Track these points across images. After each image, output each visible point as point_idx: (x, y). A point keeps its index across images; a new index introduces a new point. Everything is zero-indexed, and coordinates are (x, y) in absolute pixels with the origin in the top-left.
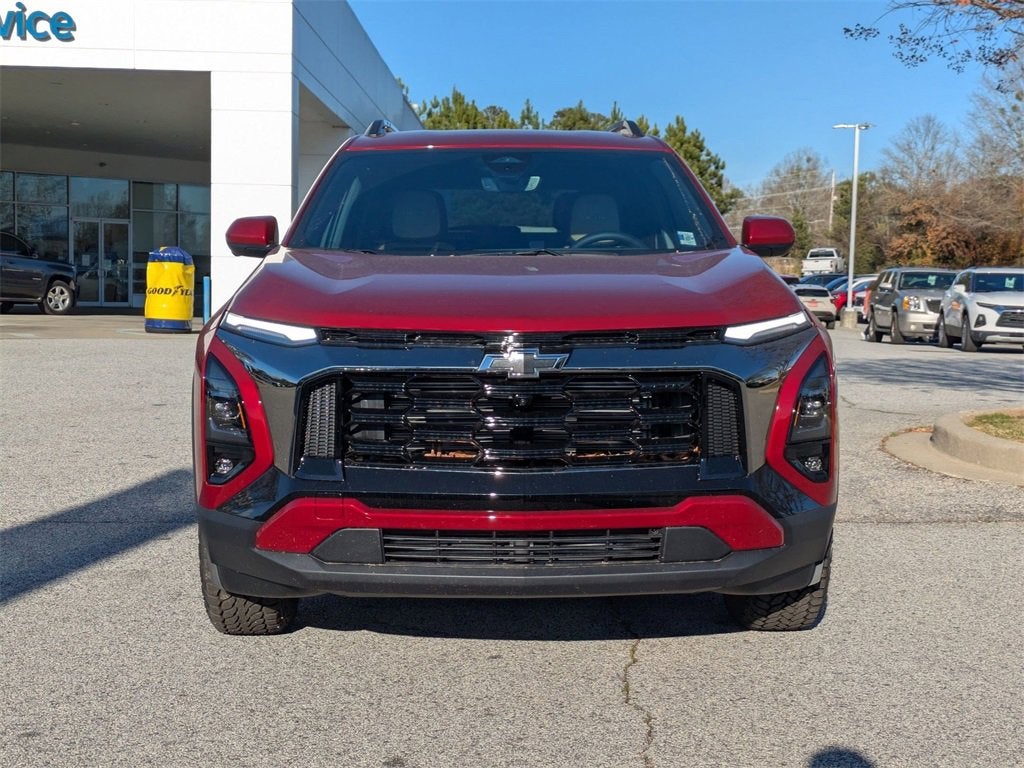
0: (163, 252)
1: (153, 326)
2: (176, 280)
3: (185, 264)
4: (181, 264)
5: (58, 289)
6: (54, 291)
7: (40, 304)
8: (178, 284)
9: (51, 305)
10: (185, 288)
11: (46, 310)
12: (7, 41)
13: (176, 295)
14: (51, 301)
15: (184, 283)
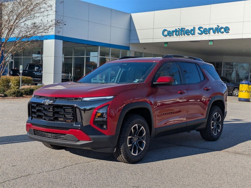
0: (243, 82)
1: (240, 100)
2: (246, 88)
3: (249, 85)
4: (248, 85)
5: (236, 90)
6: (235, 91)
7: (231, 94)
8: (246, 90)
9: (234, 94)
10: (248, 90)
11: (233, 95)
12: (215, 34)
13: (246, 92)
14: (234, 93)
15: (248, 89)
